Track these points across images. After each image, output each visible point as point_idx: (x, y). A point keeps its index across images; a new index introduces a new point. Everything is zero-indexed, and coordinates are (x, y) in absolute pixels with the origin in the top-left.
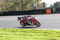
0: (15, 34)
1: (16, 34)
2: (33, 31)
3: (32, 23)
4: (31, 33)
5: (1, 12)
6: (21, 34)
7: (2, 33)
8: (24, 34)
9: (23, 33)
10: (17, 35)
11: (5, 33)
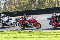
0: (31, 36)
1: (33, 36)
2: (52, 33)
3: (31, 25)
4: (50, 35)
5: (15, 12)
6: (39, 37)
7: (16, 36)
8: (42, 37)
9: (41, 35)
10: (33, 38)
11: (19, 35)
